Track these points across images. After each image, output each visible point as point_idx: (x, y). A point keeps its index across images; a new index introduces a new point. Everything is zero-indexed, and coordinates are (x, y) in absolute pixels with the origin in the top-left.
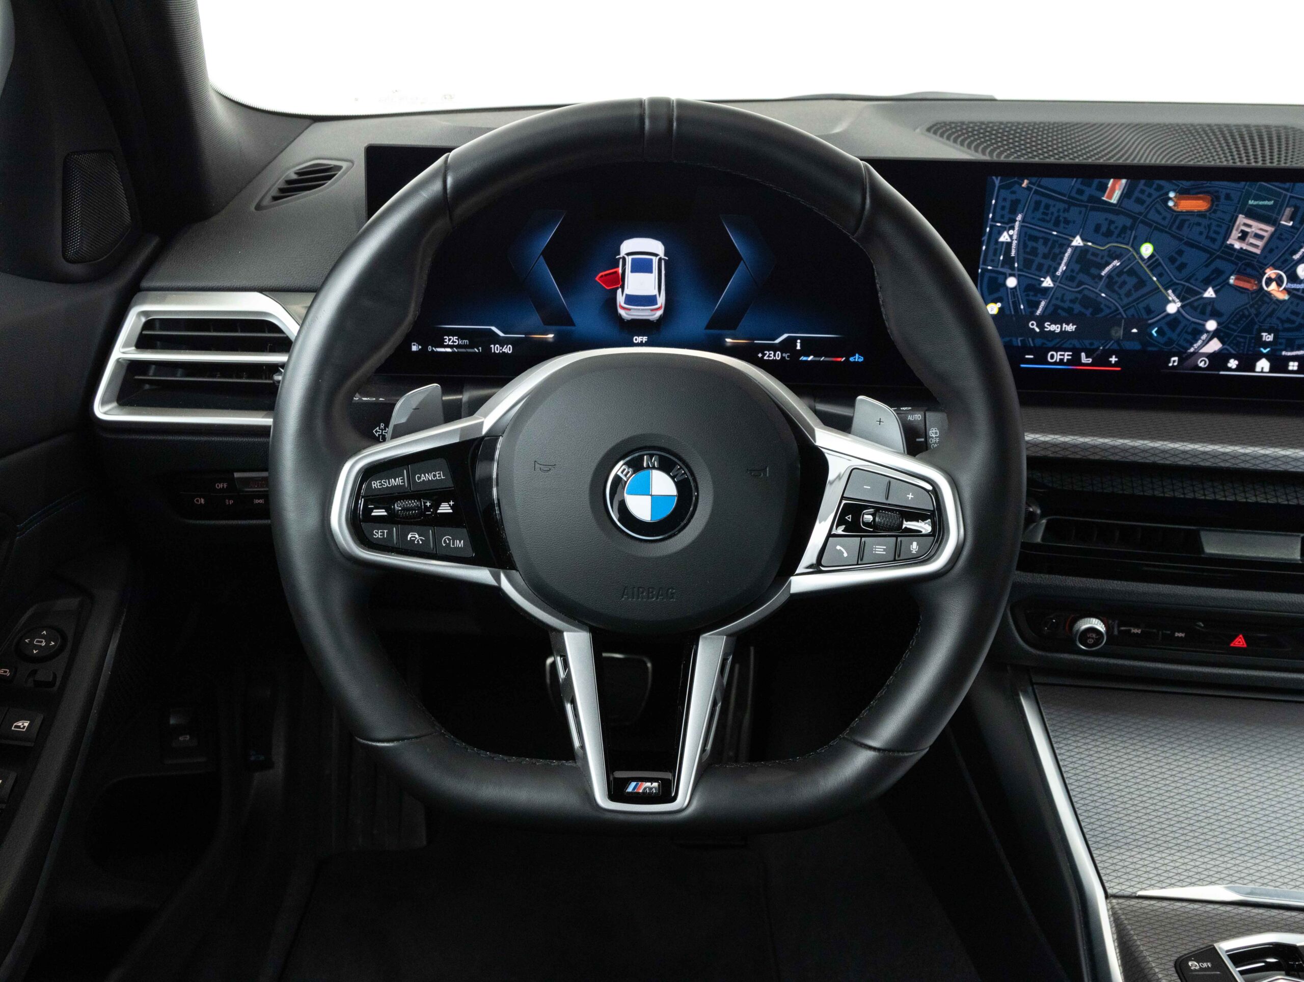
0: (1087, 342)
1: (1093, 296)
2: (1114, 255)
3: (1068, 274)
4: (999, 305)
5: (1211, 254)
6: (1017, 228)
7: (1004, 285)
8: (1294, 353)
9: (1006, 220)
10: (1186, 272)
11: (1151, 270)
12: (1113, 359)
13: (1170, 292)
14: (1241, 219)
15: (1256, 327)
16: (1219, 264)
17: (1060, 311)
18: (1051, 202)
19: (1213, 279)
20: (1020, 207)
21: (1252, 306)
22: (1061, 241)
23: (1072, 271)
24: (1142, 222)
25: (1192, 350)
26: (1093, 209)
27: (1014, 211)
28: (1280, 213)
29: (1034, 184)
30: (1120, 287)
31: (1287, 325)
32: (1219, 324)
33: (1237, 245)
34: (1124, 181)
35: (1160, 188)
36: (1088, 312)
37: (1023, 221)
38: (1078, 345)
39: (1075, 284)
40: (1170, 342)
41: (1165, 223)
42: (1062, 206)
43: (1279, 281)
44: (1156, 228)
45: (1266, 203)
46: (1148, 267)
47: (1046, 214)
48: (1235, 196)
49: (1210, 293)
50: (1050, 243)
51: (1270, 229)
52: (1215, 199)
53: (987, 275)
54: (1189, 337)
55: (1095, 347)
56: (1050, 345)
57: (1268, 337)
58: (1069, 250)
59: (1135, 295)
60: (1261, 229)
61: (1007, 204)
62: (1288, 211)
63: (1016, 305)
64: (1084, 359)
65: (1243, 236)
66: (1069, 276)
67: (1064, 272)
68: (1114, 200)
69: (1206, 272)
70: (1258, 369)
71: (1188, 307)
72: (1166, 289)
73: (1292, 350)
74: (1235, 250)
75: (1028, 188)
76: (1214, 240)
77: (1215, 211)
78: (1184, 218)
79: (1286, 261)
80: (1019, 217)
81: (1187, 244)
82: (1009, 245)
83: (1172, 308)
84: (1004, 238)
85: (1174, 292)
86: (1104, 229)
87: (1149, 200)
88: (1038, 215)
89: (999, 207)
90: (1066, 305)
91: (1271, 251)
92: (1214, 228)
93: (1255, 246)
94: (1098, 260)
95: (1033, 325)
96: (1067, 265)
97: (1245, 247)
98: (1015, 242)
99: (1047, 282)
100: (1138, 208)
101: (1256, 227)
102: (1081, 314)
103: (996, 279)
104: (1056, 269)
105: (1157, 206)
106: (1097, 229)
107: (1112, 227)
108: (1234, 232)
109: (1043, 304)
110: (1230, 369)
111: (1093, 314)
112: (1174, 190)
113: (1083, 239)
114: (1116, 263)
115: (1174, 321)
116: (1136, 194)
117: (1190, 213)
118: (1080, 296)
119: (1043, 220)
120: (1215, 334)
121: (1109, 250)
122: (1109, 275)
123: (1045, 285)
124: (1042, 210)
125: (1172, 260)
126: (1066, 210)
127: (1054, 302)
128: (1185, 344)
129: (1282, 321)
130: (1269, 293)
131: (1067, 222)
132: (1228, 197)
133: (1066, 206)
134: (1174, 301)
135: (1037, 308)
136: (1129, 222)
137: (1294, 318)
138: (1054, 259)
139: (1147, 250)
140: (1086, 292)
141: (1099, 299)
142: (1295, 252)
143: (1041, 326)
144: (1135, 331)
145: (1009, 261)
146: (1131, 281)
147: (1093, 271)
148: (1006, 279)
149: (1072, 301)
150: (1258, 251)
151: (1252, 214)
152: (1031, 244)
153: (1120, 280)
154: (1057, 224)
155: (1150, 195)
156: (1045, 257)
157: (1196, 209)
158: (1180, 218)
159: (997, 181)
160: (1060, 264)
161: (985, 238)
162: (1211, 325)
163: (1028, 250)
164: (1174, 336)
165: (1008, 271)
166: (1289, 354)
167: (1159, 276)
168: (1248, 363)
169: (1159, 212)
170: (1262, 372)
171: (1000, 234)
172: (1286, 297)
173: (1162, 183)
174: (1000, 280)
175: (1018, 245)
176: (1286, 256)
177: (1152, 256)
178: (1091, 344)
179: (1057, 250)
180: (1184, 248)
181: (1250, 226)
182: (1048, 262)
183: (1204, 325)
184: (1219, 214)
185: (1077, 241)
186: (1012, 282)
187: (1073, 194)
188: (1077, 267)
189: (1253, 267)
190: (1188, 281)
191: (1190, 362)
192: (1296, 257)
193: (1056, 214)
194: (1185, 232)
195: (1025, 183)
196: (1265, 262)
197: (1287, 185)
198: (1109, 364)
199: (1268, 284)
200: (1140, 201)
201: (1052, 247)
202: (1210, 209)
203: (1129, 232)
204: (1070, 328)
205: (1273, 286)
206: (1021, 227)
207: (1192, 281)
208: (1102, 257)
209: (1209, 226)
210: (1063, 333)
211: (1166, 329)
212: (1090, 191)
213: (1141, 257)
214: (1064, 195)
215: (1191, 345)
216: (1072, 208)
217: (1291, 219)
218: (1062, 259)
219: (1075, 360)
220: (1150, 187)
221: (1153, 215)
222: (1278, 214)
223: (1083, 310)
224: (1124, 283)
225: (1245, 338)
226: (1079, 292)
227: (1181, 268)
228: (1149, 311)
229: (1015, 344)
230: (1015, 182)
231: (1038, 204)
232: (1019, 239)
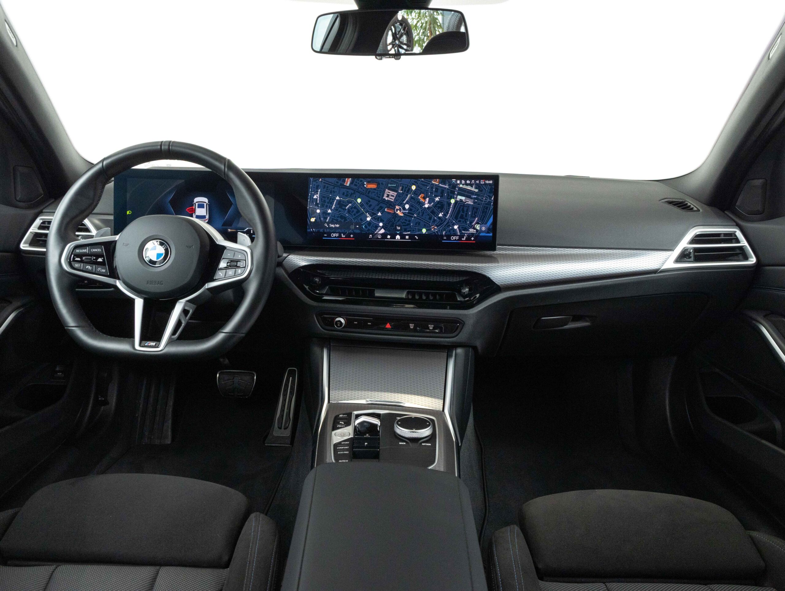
0: (343, 230)
1: (344, 215)
2: (349, 202)
3: (336, 208)
4: (315, 218)
5: (379, 201)
6: (319, 194)
7: (316, 212)
8: (407, 233)
9: (315, 191)
10: (372, 207)
11: (361, 207)
12: (352, 236)
13: (367, 214)
14: (387, 190)
15: (395, 225)
16: (381, 205)
17: (334, 220)
18: (329, 186)
19: (381, 209)
20: (319, 187)
21: (393, 218)
22: (333, 198)
23: (337, 207)
24: (357, 191)
25: (376, 232)
26: (342, 188)
27: (317, 188)
28: (398, 188)
29: (323, 180)
30: (352, 212)
31: (404, 224)
32: (383, 224)
33: (386, 199)
34: (350, 179)
35: (361, 181)
36: (343, 220)
37: (321, 192)
38: (341, 232)
39: (338, 211)
40: (369, 230)
41: (364, 192)
42: (332, 187)
43: (400, 210)
44: (361, 194)
45: (393, 185)
46: (360, 206)
47: (328, 190)
48: (384, 183)
49: (379, 214)
50: (329, 198)
51: (396, 193)
52: (378, 184)
53: (310, 209)
54: (375, 228)
55: (345, 232)
56: (331, 231)
57: (399, 228)
58: (335, 201)
59: (357, 215)
60: (393, 194)
61: (315, 186)
62: (400, 188)
63: (320, 218)
64: (343, 236)
65: (388, 196)
66: (336, 209)
67: (334, 208)
68: (348, 185)
69: (377, 208)
70: (397, 238)
71: (373, 219)
72: (366, 213)
73: (406, 232)
74: (386, 200)
75: (321, 181)
76: (379, 197)
77: (379, 188)
78: (370, 190)
79: (401, 204)
80: (319, 190)
81: (371, 198)
82: (317, 199)
83: (368, 219)
84: (315, 197)
85: (369, 214)
86: (345, 194)
87: (358, 185)
88: (325, 189)
89: (313, 187)
90: (335, 218)
91: (397, 200)
92: (379, 193)
93: (392, 199)
94: (345, 204)
95: (326, 225)
96: (335, 205)
97: (389, 199)
98: (318, 198)
99: (329, 211)
100: (355, 187)
101: (392, 193)
102: (340, 221)
103: (313, 210)
104: (332, 207)
105: (361, 186)
106: (343, 194)
107: (348, 193)
108: (385, 195)
109: (328, 218)
110: (388, 239)
111: (344, 221)
112: (366, 182)
113: (339, 197)
114: (350, 205)
115: (369, 223)
116: (355, 183)
117: (371, 189)
118: (340, 215)
119: (326, 191)
120: (382, 227)
121: (348, 201)
122: (348, 209)
123: (329, 212)
124: (326, 188)
125: (367, 203)
126: (334, 188)
127: (332, 217)
128: (373, 230)
129: (402, 223)
130: (398, 214)
131: (334, 192)
132: (382, 184)
133: (333, 187)
134: (369, 217)
135: (327, 219)
136: (353, 192)
137: (405, 221)
138: (331, 203)
139: (359, 200)
140: (341, 214)
141: (346, 216)
142: (404, 201)
143: (328, 225)
144: (358, 226)
145: (317, 204)
146: (355, 210)
147: (343, 207)
148: (316, 210)
149: (337, 217)
150: (393, 201)
151: (390, 189)
152: (323, 199)
153: (352, 210)
154: (331, 193)
155: (359, 183)
156: (328, 203)
157: (373, 187)
158: (368, 190)
159: (312, 179)
160: (333, 205)
161: (309, 197)
162: (381, 224)
163: (323, 201)
164: (370, 228)
165: (317, 208)
166: (405, 233)
167: (364, 209)
168: (393, 237)
169: (362, 189)
170: (398, 239)
171: (314, 196)
172: (403, 215)
173: (362, 179)
174: (315, 211)
175: (319, 199)
176: (402, 202)
177: (361, 202)
178: (345, 231)
179: (331, 201)
180: (370, 200)
181: (390, 193)
182: (329, 205)
183: (379, 224)
184: (380, 189)
185: (338, 198)
186: (318, 211)
187: (335, 183)
188: (338, 206)
189: (392, 205)
190: (372, 210)
191: (375, 237)
192: (404, 202)
193: (330, 190)
194: (370, 194)
195: (320, 180)
196: (395, 204)
197: (399, 180)
198: (351, 237)
199: (397, 211)
200: (355, 185)
201: (330, 199)
202: (377, 188)
203: (353, 195)
204: (338, 226)
205: (398, 212)
206: (320, 193)
207: (374, 210)
208: (346, 203)
209: (377, 193)
210: (335, 227)
211: (367, 226)
212: (340, 182)
213: (358, 203)
214: (332, 183)
215: (376, 231)
216: (335, 188)
217: (402, 190)
218: (333, 204)
219: (340, 236)
220: (359, 181)
221: (360, 189)
222: (398, 189)
223: (341, 220)
224: (353, 211)
225: (392, 228)
226: (339, 214)
227: (370, 206)
228: (361, 220)
229: (321, 231)
230: (317, 179)
231: (325, 186)
232: (320, 197)
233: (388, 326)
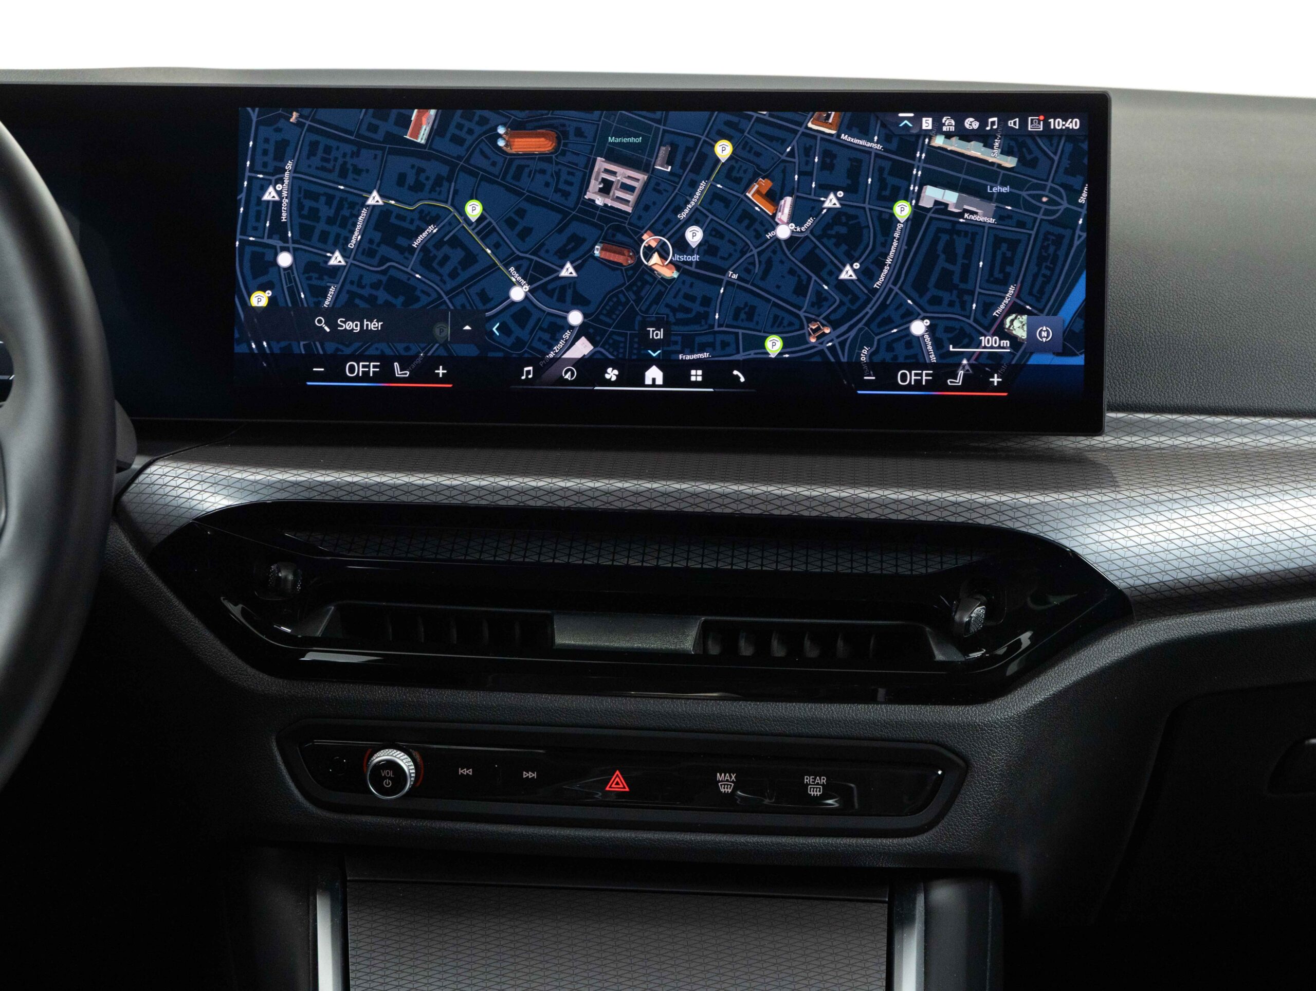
0: (400, 347)
1: (404, 278)
2: (428, 218)
3: (366, 245)
4: (269, 293)
5: (566, 214)
6: (286, 181)
7: (275, 263)
8: (695, 356)
9: (270, 169)
10: (531, 241)
11: (482, 239)
12: (441, 371)
13: (512, 269)
14: (601, 164)
15: (639, 318)
16: (575, 228)
17: (357, 301)
18: (333, 143)
19: (574, 249)
20: (290, 150)
21: (629, 288)
22: (351, 198)
23: (371, 241)
24: (463, 169)
25: (551, 355)
26: (392, 152)
27: (281, 157)
28: (653, 153)
29: (306, 118)
30: (442, 264)
31: (680, 315)
32: (585, 316)
33: (600, 201)
34: (433, 112)
35: (483, 121)
36: (399, 301)
37: (295, 170)
38: (388, 352)
39: (376, 261)
40: (519, 343)
41: (495, 170)
42: (348, 148)
43: (663, 252)
44: (483, 178)
45: (632, 140)
46: (478, 234)
47: (327, 160)
48: (589, 130)
49: (568, 271)
50: (335, 202)
51: (642, 177)
52: (561, 136)
53: (248, 250)
54: (546, 336)
55: (411, 353)
56: (348, 351)
57: (658, 335)
58: (364, 212)
59: (464, 275)
60: (629, 177)
61: (271, 148)
62: (663, 151)
63: (294, 295)
64: (398, 373)
65: (606, 188)
66: (367, 250)
67: (359, 244)
68: (422, 139)
69: (559, 241)
70: (648, 381)
71: (540, 293)
72: (507, 266)
73: (692, 353)
74: (597, 207)
75: (299, 124)
76: (566, 194)
77: (564, 153)
78: (523, 162)
79: (668, 222)
80: (289, 165)
81: (530, 200)
82: (277, 205)
83: (518, 294)
84: (270, 195)
85: (517, 270)
86: (411, 180)
87: (470, 139)
88: (316, 161)
89: (259, 151)
90: (366, 292)
91: (647, 208)
92: (564, 176)
93: (625, 202)
94: (405, 225)
95: (321, 322)
96: (363, 233)
97: (610, 203)
98: (285, 202)
99: (337, 259)
100: (455, 150)
101: (622, 174)
102: (387, 304)
103: (263, 254)
104: (348, 240)
105: (483, 146)
106: (401, 179)
107: (422, 178)
108: (593, 181)
109: (332, 290)
110: (609, 383)
111: (406, 304)
112: (504, 125)
113: (382, 196)
114: (432, 229)
115: (522, 311)
116: (452, 130)
117: (529, 156)
118: (384, 279)
119: (323, 169)
120: (583, 331)
121: (421, 211)
122: (424, 247)
123: (333, 262)
124: (320, 153)
125: (511, 223)
126: (355, 154)
127: (348, 287)
128: (544, 348)
129: (674, 310)
130: (651, 270)
131: (357, 171)
132: (579, 133)
133: (355, 149)
134: (519, 284)
135: (325, 297)
136: (444, 170)
137: (688, 304)
138: (343, 225)
139: (474, 209)
140: (392, 272)
141: (412, 282)
142: (680, 209)
143: (332, 324)
144: (467, 328)
145: (278, 229)
146: (457, 255)
147: (402, 241)
148: (276, 255)
149: (376, 286)
150: (629, 209)
151: (614, 156)
152: (308, 203)
153: (440, 255)
154: (343, 174)
155: (471, 132)
156: (330, 221)
157: (537, 150)
158: (516, 163)
159: (254, 114)
160: (352, 232)
161: (242, 196)
162: (575, 318)
163: (305, 212)
164: (524, 334)
165: (279, 244)
166: (688, 357)
167: (496, 247)
168: (633, 374)
169: (486, 157)
170: (654, 385)
171: (263, 189)
172: (675, 275)
173: (486, 113)
174: (268, 258)
175: (291, 204)
176: (669, 215)
177: (481, 218)
178: (407, 349)
179: (346, 212)
180: (525, 205)
181: (614, 173)
182: (334, 230)
183: (565, 318)
184: (569, 157)
185: (374, 199)
186: (285, 260)
187: (364, 131)
188: (377, 236)
189: (625, 233)
190: (535, 253)
191: (551, 373)
192: (683, 216)
193: (340, 161)
194: (525, 183)
195: (295, 116)
196: (640, 224)
197: (658, 115)
198: (436, 378)
199: (648, 257)
200: (457, 140)
201: (340, 207)
202: (556, 150)
203: (446, 184)
204: (374, 325)
205: (655, 259)
206: (293, 179)
207: (542, 253)
208: (412, 222)
209: (558, 174)
210: (364, 332)
211: (513, 325)
212: (387, 126)
213: (467, 220)
214: (351, 133)
215: (551, 348)
216: (364, 152)
217: (669, 162)
218: (355, 225)
219: (386, 373)
220: (470, 120)
221: (478, 160)
222: (651, 155)
223: (390, 298)
224: (446, 258)
225: (625, 335)
226: (384, 272)
227: (525, 233)
228: (484, 297)
229: (296, 351)
230: (280, 116)
231: (314, 146)
232: (291, 197)
233: (617, 783)
